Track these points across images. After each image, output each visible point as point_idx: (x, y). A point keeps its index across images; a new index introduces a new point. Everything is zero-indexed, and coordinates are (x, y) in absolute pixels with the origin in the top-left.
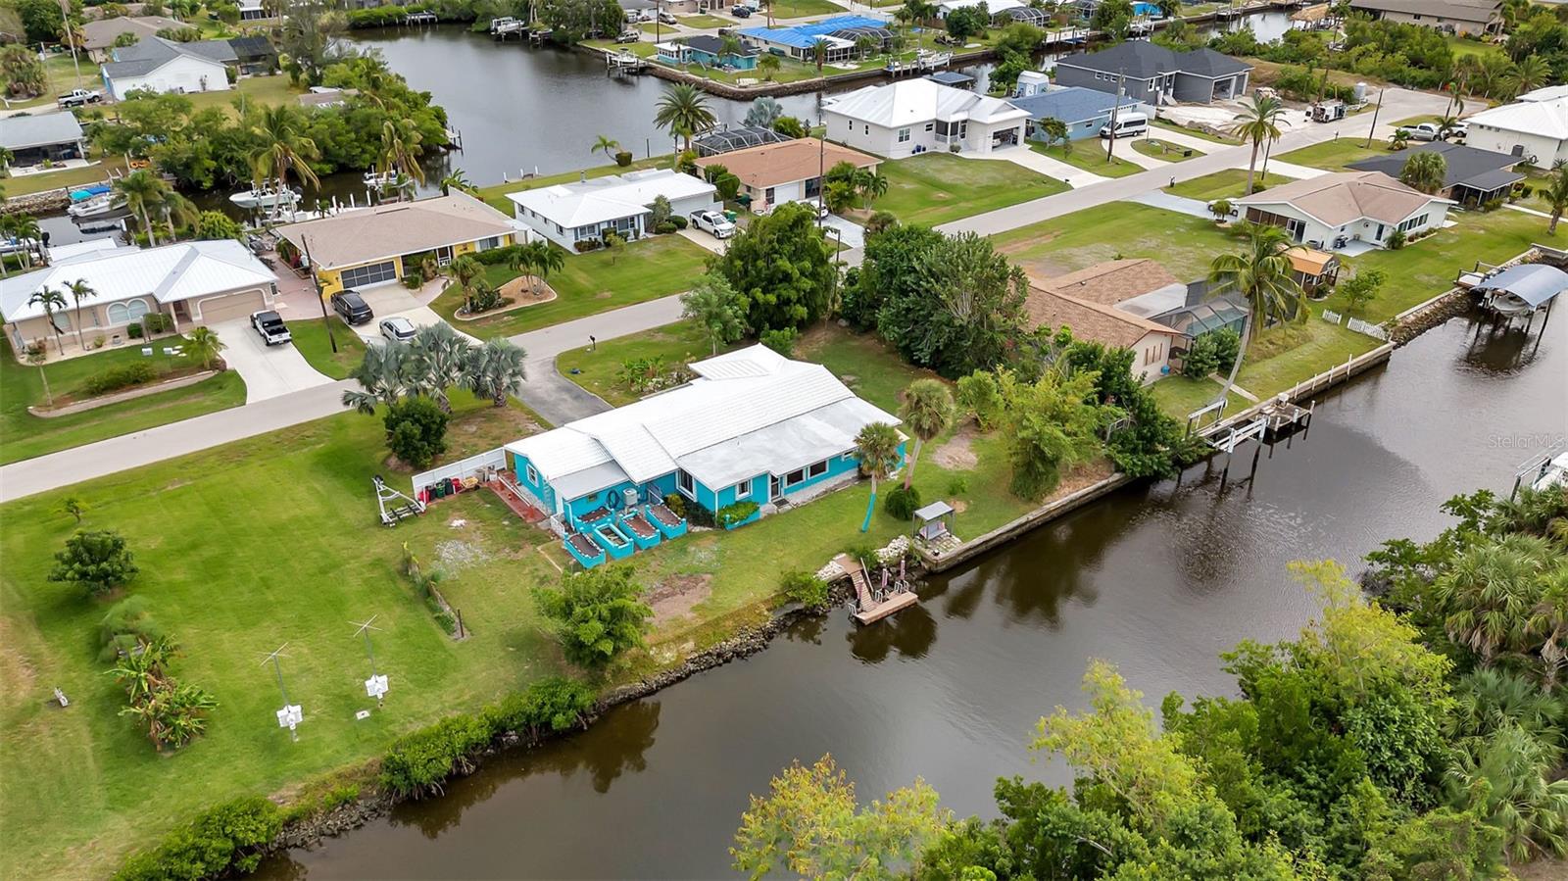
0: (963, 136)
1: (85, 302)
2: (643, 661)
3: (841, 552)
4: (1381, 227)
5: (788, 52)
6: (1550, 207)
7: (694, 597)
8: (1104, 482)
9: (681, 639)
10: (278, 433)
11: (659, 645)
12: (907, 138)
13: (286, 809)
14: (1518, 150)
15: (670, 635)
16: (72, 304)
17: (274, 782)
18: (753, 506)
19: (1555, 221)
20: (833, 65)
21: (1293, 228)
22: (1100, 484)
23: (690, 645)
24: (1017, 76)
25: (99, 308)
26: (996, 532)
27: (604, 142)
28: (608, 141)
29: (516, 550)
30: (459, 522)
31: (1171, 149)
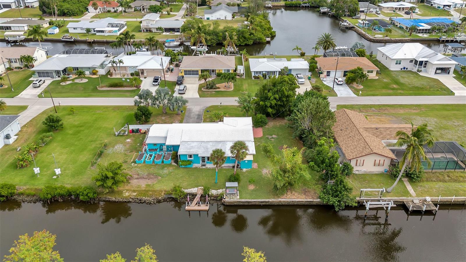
1: (121, 65)
2: (120, 193)
3: (202, 186)
5: (405, 28)
7: (149, 182)
8: (311, 200)
9: (134, 191)
10: (129, 106)
11: (127, 190)
12: (400, 64)
13: (21, 191)
15: (132, 189)
16: (118, 65)
17: (25, 185)
18: (190, 162)
20: (418, 35)
22: (309, 200)
23: (135, 194)
25: (126, 67)
26: (253, 200)
27: (297, 48)
28: (299, 48)
29: (130, 152)
30: (129, 141)
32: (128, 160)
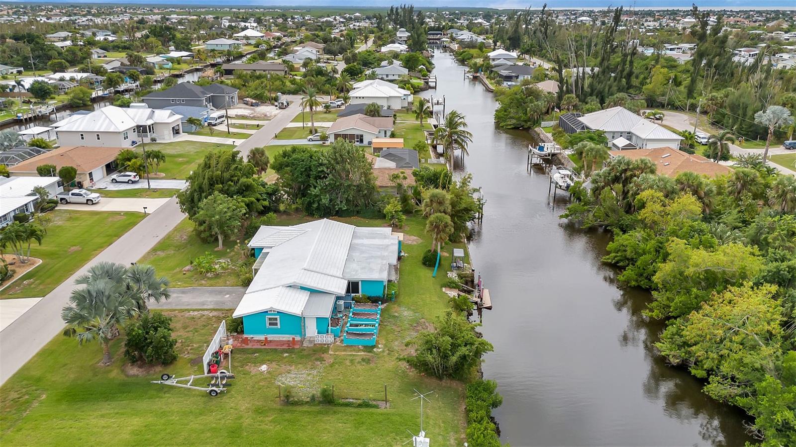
0: (154, 133)
3: (442, 287)
6: (415, 118)
12: (127, 137)
18: (394, 282)
19: (421, 122)
21: (358, 138)
29: (322, 360)
30: (264, 368)
31: (247, 125)
32: (359, 359)
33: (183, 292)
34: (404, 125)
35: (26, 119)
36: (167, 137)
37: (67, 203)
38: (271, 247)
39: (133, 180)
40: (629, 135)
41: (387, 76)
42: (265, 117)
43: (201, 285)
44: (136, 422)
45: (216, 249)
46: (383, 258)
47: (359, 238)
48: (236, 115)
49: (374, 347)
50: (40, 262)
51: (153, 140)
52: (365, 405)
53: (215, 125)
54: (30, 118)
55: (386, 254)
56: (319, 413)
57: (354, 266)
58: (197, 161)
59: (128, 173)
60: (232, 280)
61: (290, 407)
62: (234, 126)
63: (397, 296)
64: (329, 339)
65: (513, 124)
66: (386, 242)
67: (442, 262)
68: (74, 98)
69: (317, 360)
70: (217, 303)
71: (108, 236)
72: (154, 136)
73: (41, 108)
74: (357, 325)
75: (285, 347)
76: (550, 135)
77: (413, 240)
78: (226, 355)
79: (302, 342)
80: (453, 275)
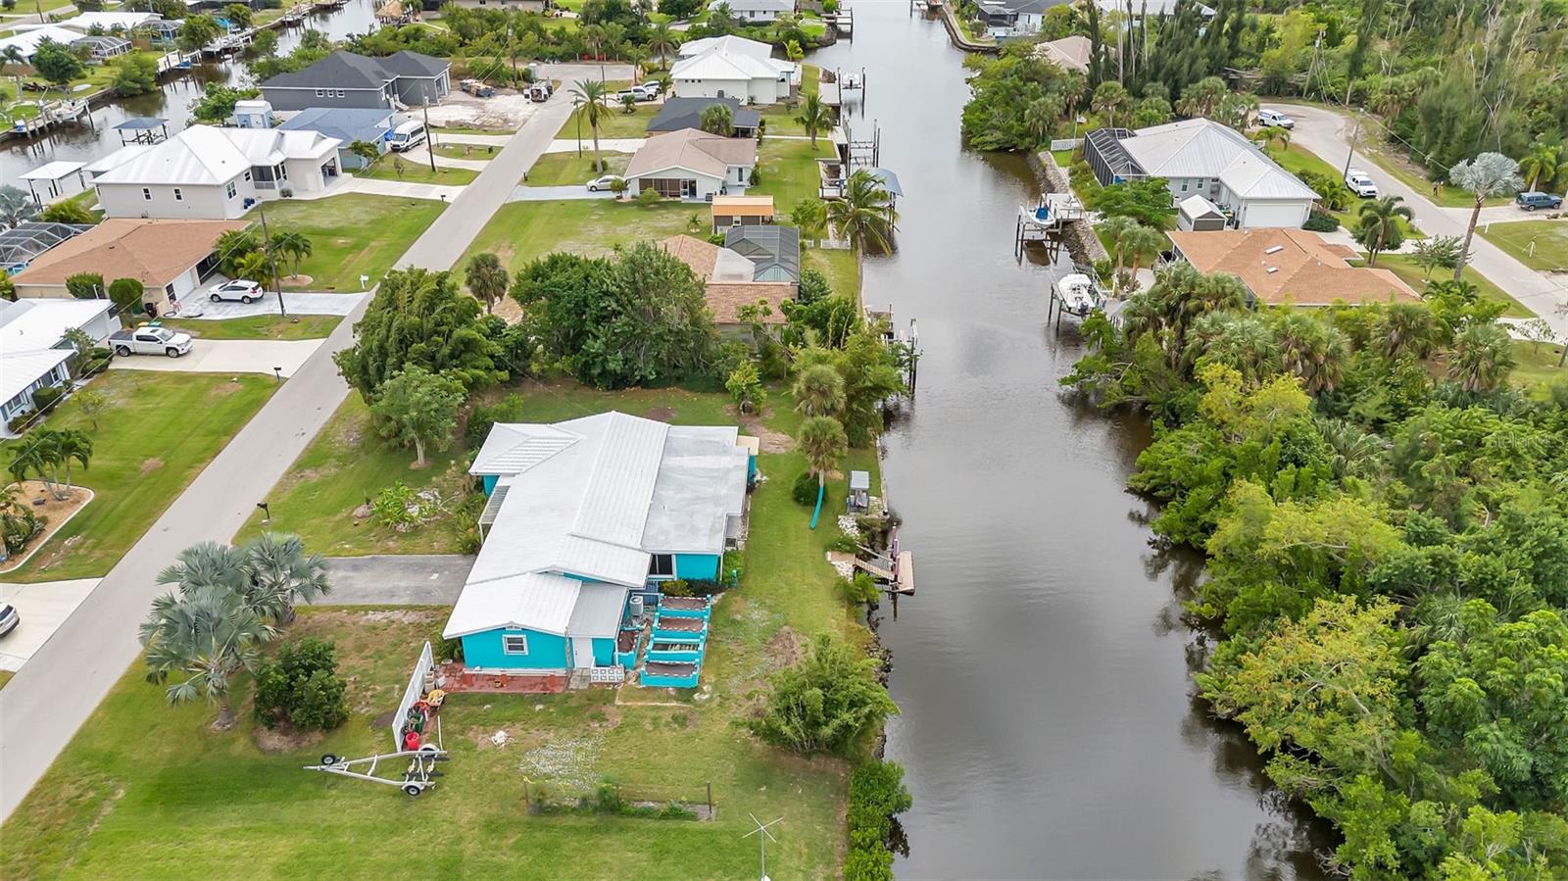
0: (285, 178)
3: (825, 552)
4: (741, 170)
6: (802, 128)
12: (235, 193)
14: (721, 94)
19: (814, 139)
21: (685, 187)
24: (233, 108)
29: (600, 718)
30: (500, 736)
31: (470, 147)
32: (667, 717)
33: (356, 568)
34: (780, 146)
35: (33, 132)
36: (313, 187)
37: (130, 354)
38: (514, 475)
39: (252, 296)
40: (1214, 188)
41: (752, 13)
42: (505, 127)
43: (388, 551)
44: (282, 847)
45: (413, 466)
46: (717, 500)
47: (677, 453)
48: (448, 122)
49: (694, 690)
50: (90, 496)
51: (286, 193)
52: (674, 814)
53: (406, 150)
54: (41, 129)
55: (723, 491)
56: (595, 829)
57: (664, 521)
58: (373, 244)
59: (241, 283)
60: (443, 539)
61: (545, 819)
62: (443, 150)
63: (741, 578)
64: (615, 674)
65: (997, 142)
66: (726, 462)
67: (832, 494)
68: (124, 77)
69: (593, 718)
70: (418, 592)
71: (212, 433)
72: (287, 185)
73: (60, 105)
74: (665, 646)
75: (537, 690)
76: (1064, 172)
77: (781, 442)
78: (434, 710)
79: (567, 679)
80: (848, 525)
